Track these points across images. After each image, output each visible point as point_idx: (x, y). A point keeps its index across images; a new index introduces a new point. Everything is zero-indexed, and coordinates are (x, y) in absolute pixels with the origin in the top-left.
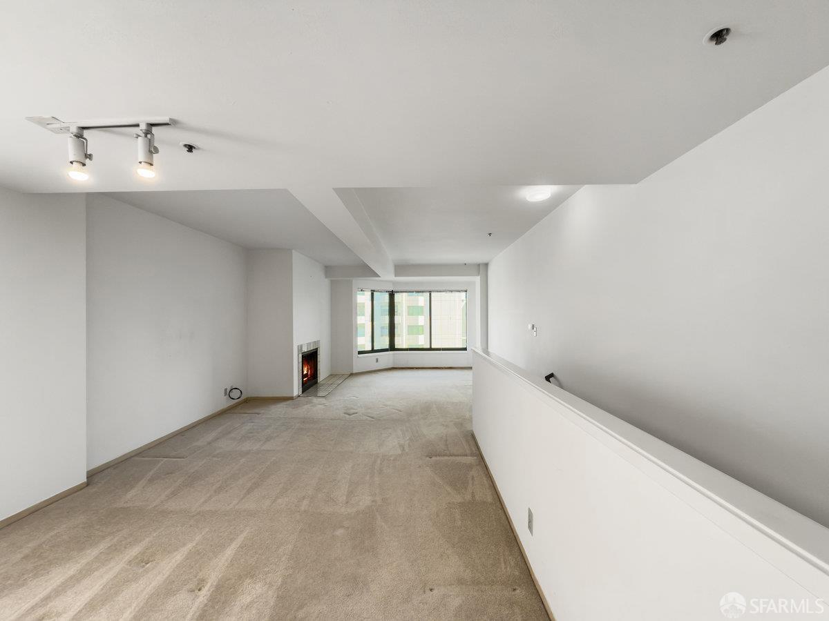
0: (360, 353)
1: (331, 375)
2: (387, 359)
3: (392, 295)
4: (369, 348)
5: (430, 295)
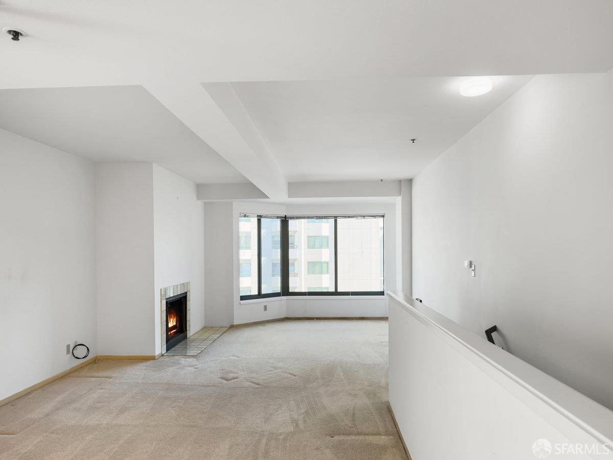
0: (243, 298)
1: (205, 327)
2: (279, 306)
3: (285, 222)
4: (256, 292)
5: (336, 221)
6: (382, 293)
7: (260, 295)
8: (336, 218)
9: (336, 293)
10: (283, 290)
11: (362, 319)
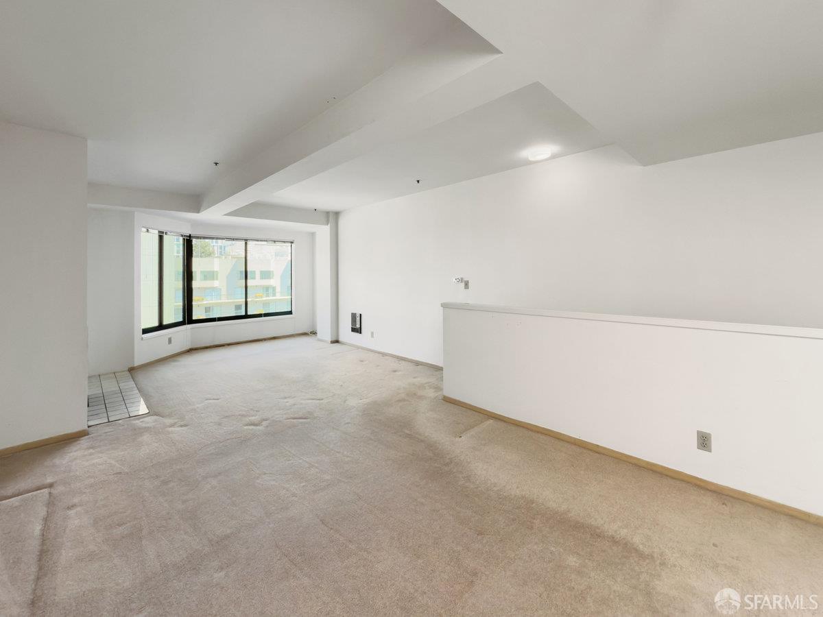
0: (144, 331)
2: (184, 337)
4: (156, 324)
5: (246, 243)
6: (290, 313)
7: (161, 327)
8: (246, 240)
9: (246, 316)
10: (188, 318)
11: (274, 338)
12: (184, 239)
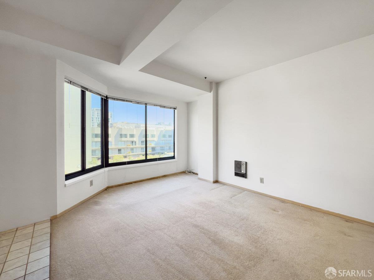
5: (146, 107)
6: (173, 157)
7: (84, 171)
8: (146, 104)
9: (146, 161)
10: (105, 163)
11: (165, 176)
12: (102, 99)
